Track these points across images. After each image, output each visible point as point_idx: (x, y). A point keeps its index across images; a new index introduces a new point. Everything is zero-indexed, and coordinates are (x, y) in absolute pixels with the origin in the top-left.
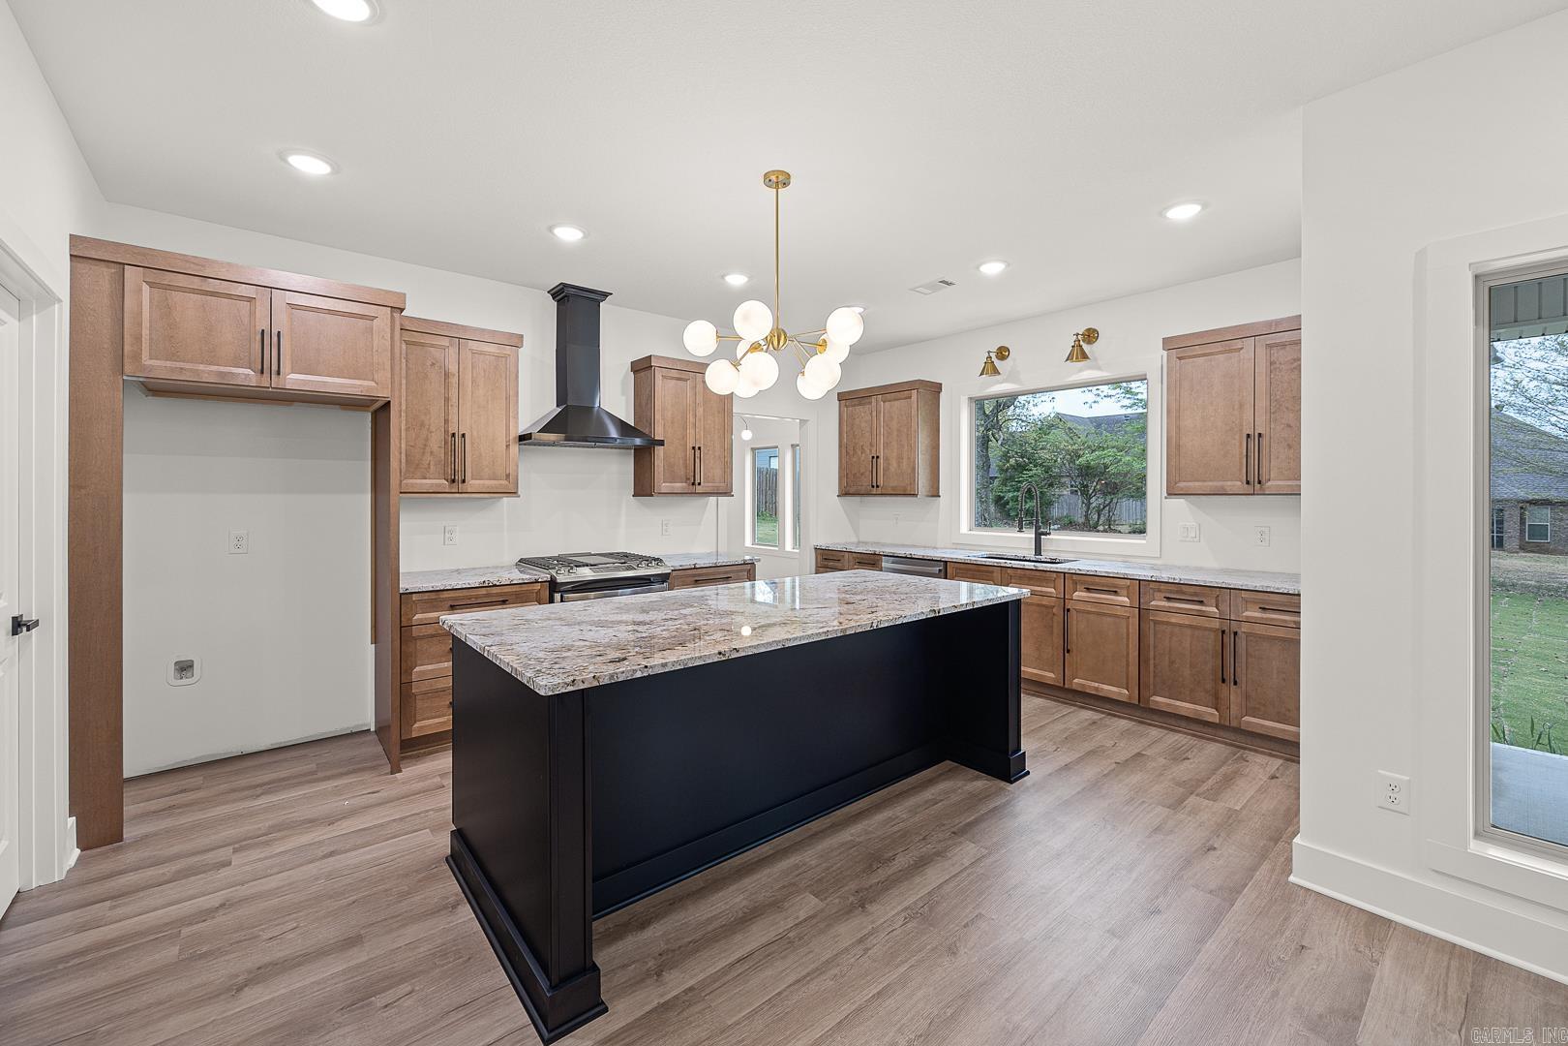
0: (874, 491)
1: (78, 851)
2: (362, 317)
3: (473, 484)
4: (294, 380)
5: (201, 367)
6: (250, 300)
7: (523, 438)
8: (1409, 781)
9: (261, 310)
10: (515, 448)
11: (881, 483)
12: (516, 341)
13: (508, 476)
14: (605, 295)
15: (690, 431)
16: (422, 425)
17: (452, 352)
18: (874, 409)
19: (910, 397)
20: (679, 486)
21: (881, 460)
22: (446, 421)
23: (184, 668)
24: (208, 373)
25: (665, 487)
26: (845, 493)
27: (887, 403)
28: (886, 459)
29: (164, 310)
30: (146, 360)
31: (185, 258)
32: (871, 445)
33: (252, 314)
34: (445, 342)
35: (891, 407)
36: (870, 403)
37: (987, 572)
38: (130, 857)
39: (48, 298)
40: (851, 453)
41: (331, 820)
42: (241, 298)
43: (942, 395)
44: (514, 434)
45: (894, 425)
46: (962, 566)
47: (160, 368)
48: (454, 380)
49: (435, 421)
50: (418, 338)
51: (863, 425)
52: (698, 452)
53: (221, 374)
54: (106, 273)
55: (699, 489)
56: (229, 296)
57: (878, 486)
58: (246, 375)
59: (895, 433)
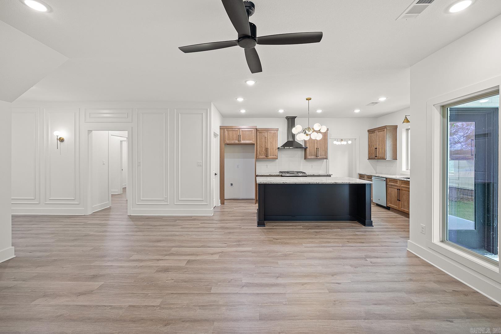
0: (376, 158)
1: (220, 204)
2: (251, 131)
3: (270, 157)
4: (242, 142)
5: (232, 141)
6: (237, 131)
7: (278, 148)
8: (425, 226)
9: (238, 132)
10: (277, 150)
11: (377, 156)
12: (277, 130)
13: (276, 155)
14: (296, 117)
15: (316, 144)
16: (261, 147)
17: (266, 133)
18: (376, 134)
19: (384, 131)
20: (313, 157)
21: (377, 149)
22: (265, 146)
23: (232, 184)
24: (232, 142)
25: (309, 157)
26: (369, 159)
27: (379, 133)
28: (379, 149)
29: (228, 134)
30: (227, 141)
31: (231, 126)
32: (375, 145)
33: (237, 133)
34: (265, 132)
35: (380, 134)
36: (375, 133)
37: (396, 181)
38: (225, 206)
39: (218, 135)
40: (371, 147)
41: (246, 207)
42: (236, 131)
43: (397, 129)
44: (277, 148)
45: (381, 139)
46: (391, 179)
47: (228, 142)
48: (266, 138)
49: (263, 146)
50: (261, 132)
51: (373, 139)
52: (318, 149)
53: (234, 142)
54: (223, 130)
55: (318, 158)
56: (235, 131)
57: (377, 157)
58: (237, 142)
59: (381, 141)
